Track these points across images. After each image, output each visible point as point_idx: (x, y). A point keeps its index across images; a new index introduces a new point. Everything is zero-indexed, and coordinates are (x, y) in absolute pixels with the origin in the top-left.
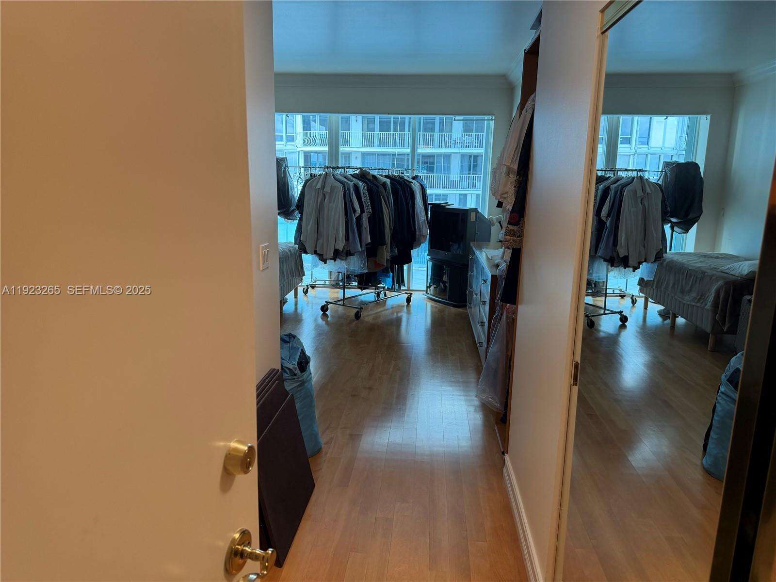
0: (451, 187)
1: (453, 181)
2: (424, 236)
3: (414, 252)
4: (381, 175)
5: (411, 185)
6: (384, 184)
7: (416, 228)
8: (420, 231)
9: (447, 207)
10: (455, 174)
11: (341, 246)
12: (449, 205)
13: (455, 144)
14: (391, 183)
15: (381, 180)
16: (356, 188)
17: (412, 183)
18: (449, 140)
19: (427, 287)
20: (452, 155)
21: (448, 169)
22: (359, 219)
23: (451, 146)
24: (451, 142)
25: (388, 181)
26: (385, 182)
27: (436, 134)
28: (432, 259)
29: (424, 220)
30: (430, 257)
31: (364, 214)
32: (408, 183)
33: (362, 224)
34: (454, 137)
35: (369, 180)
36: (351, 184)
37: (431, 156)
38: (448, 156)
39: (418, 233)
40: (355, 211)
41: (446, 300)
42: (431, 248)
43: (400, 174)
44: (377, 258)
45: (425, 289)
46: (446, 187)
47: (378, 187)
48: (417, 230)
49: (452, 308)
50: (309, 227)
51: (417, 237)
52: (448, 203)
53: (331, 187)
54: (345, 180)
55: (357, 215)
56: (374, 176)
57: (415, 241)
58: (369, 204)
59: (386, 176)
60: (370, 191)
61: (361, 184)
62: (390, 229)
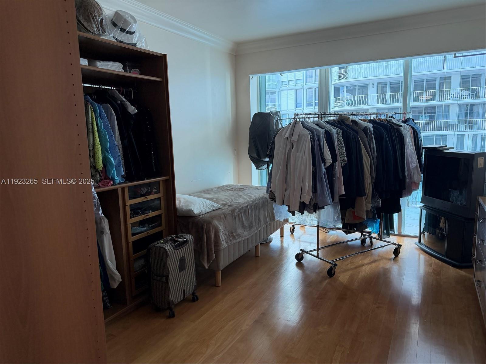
0: (450, 129)
1: (452, 125)
2: (415, 183)
3: (403, 201)
4: (365, 120)
5: (400, 129)
6: (365, 130)
7: (406, 174)
8: (411, 177)
9: (445, 151)
10: (453, 119)
11: (307, 199)
12: (448, 149)
13: (453, 97)
14: (373, 127)
15: (362, 125)
16: (328, 135)
17: (401, 126)
18: (448, 94)
19: (420, 233)
20: (451, 105)
21: (447, 117)
22: (330, 170)
23: (449, 98)
24: (449, 96)
25: (370, 126)
26: (366, 127)
27: (437, 90)
28: (426, 207)
29: (417, 166)
30: (424, 205)
31: (337, 163)
32: (395, 127)
33: (335, 174)
34: (452, 92)
35: (348, 126)
36: (322, 131)
37: (434, 108)
38: (448, 106)
39: (407, 181)
40: (324, 161)
41: (443, 256)
42: (425, 194)
43: (388, 118)
44: (355, 209)
45: (418, 235)
46: (446, 129)
47: (357, 132)
48: (407, 177)
49: (451, 267)
50: (278, 177)
51: (407, 184)
52: (446, 146)
53: (299, 135)
54: (317, 127)
55: (328, 164)
56: (354, 122)
57: (405, 189)
58: (345, 151)
59: (370, 121)
60: (346, 138)
61: (334, 131)
62: (372, 178)
